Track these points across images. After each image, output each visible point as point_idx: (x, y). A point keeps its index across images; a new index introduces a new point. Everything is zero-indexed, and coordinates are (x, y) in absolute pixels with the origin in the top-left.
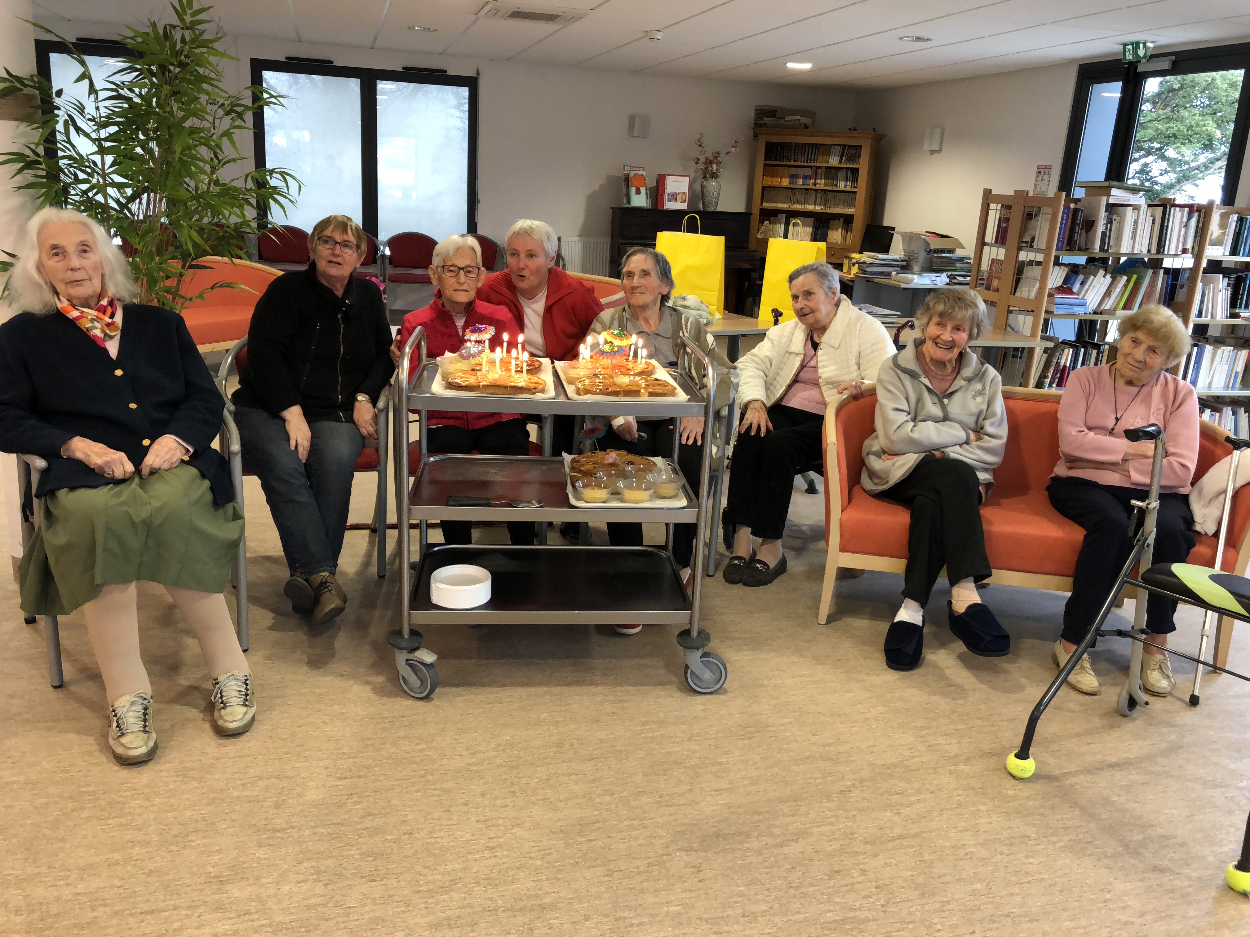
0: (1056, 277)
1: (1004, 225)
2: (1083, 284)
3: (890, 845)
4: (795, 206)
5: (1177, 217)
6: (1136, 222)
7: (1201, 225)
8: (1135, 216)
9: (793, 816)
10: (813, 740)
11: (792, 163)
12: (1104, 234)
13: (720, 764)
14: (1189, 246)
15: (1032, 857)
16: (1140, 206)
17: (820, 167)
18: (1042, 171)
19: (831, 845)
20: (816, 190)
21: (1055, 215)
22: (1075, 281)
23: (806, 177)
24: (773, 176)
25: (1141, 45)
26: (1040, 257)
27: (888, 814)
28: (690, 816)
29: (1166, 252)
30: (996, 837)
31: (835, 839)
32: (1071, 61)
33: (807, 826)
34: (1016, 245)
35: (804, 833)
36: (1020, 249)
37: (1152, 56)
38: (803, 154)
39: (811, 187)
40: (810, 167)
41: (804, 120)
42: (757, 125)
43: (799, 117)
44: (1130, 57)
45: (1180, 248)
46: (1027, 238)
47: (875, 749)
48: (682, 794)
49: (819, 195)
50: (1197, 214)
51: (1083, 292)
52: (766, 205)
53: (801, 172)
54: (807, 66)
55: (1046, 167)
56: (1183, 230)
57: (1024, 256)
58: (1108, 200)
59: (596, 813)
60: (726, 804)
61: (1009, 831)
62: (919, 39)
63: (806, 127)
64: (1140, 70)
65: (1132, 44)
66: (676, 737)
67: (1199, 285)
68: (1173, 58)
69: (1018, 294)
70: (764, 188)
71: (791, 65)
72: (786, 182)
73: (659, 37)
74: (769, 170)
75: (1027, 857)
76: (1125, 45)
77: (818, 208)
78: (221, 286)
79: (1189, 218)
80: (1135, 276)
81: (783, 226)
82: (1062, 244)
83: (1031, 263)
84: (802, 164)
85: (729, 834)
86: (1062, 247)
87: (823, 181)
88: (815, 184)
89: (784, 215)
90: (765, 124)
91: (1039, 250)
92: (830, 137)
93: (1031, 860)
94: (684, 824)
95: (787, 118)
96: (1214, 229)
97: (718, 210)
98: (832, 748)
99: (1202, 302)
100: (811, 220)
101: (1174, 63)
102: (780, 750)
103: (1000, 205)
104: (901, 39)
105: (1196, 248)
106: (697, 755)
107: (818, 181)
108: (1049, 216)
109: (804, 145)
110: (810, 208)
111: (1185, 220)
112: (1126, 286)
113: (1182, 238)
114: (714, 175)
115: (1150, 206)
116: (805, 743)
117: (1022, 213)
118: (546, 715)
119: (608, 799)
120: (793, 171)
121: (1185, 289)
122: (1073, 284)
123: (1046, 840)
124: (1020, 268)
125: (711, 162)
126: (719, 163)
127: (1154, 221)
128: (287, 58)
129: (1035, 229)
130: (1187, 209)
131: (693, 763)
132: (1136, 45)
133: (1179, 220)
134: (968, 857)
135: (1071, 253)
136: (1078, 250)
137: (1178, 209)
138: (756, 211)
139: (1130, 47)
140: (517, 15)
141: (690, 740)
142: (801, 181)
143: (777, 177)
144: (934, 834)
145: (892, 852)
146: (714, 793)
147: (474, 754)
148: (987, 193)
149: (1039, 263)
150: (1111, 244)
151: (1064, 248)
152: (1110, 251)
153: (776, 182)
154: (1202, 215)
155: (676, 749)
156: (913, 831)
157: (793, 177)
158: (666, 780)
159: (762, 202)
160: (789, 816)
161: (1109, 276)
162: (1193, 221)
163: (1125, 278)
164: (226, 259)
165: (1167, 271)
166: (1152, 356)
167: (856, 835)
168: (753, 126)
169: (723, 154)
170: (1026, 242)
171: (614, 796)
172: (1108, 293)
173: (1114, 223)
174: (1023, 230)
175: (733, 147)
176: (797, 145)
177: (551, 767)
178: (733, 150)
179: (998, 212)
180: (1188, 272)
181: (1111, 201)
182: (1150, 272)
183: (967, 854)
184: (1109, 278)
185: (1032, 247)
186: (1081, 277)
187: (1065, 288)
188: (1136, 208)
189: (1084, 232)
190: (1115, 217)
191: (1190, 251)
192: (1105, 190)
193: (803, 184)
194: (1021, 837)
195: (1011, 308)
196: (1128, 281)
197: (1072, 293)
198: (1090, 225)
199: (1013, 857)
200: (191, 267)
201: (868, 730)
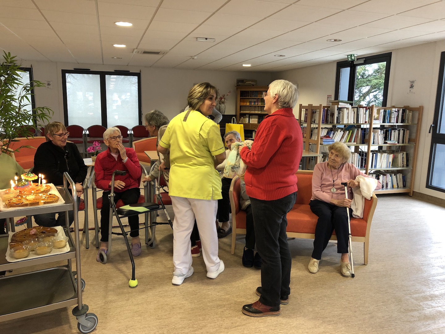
0: (324, 133)
1: (306, 116)
2: (334, 134)
3: (234, 329)
4: (252, 112)
5: (362, 111)
6: (348, 113)
7: (370, 113)
8: (347, 111)
9: (202, 320)
10: (218, 294)
11: (250, 97)
12: (337, 118)
13: (182, 304)
14: (367, 120)
15: (282, 330)
16: (349, 108)
17: (259, 99)
18: (329, 97)
19: (213, 330)
20: (258, 106)
21: (320, 112)
22: (331, 134)
23: (254, 102)
24: (243, 102)
25: (353, 56)
26: (317, 126)
27: (237, 318)
28: (166, 322)
29: (359, 123)
30: (272, 324)
31: (215, 328)
32: (334, 61)
33: (206, 324)
34: (310, 123)
35: (205, 326)
36: (311, 123)
37: (357, 59)
38: (253, 94)
39: (257, 105)
40: (256, 99)
41: (252, 83)
42: (238, 85)
43: (251, 82)
44: (350, 59)
45: (364, 121)
46: (313, 120)
47: (238, 296)
48: (165, 315)
49: (259, 108)
50: (368, 110)
51: (334, 137)
52: (242, 112)
53: (253, 100)
54: (249, 65)
55: (330, 96)
56: (364, 115)
57: (312, 126)
58: (338, 106)
59: (133, 323)
60: (180, 318)
61: (277, 322)
62: (281, 56)
63: (253, 85)
64: (355, 63)
65: (350, 55)
66: (170, 295)
67: (372, 134)
68: (364, 59)
69: (312, 139)
70: (241, 106)
71: (244, 65)
72: (248, 104)
73: (196, 58)
74: (242, 100)
75: (280, 330)
76: (348, 56)
77: (259, 112)
78: (23, 147)
79: (366, 111)
80: (351, 131)
81: (248, 119)
82: (324, 121)
83: (314, 128)
84: (253, 98)
85: (178, 328)
86: (324, 122)
87: (260, 103)
88: (258, 104)
89: (248, 115)
90: (240, 85)
91: (316, 124)
92: (262, 88)
93: (281, 331)
94: (164, 325)
95: (247, 83)
96: (375, 114)
97: (225, 114)
98: (223, 297)
99: (374, 139)
100: (257, 116)
101: (365, 61)
102: (205, 298)
103: (305, 109)
104: (275, 56)
105: (370, 121)
106: (175, 301)
107: (259, 103)
108: (319, 112)
109: (253, 91)
110: (257, 112)
111: (365, 112)
112: (348, 134)
113: (364, 118)
114: (223, 103)
115: (352, 108)
116: (214, 295)
117: (311, 111)
118: (126, 290)
119: (139, 318)
120: (250, 100)
121: (368, 135)
122: (330, 134)
123: (288, 324)
124: (312, 130)
125: (222, 98)
126: (224, 99)
127: (354, 112)
128: (74, 69)
129: (315, 117)
130: (365, 108)
131: (173, 304)
132: (351, 55)
133: (363, 112)
134: (260, 331)
135: (327, 124)
136: (330, 123)
137: (362, 108)
138: (238, 115)
139: (349, 56)
140: (145, 52)
141: (174, 297)
142: (253, 104)
143: (245, 102)
144: (250, 324)
145: (233, 331)
146: (177, 314)
147: (96, 305)
148: (301, 105)
149: (317, 128)
150: (340, 121)
151: (325, 122)
152: (340, 123)
153: (245, 104)
154: (370, 110)
155: (169, 300)
156: (243, 324)
157: (250, 102)
158: (161, 310)
159: (240, 110)
160: (201, 320)
161: (342, 131)
162: (368, 112)
163: (348, 132)
164: (25, 138)
165: (362, 129)
166: (337, 158)
167: (223, 326)
168: (236, 86)
169: (226, 95)
170: (313, 121)
171: (142, 317)
172: (343, 137)
173: (341, 114)
174: (312, 117)
175: (229, 93)
176: (251, 91)
177: (122, 308)
178: (229, 94)
179: (304, 112)
180: (369, 129)
181: (339, 106)
182: (356, 129)
183: (259, 330)
184: (342, 132)
185: (314, 122)
186: (333, 132)
187: (327, 136)
188: (347, 109)
189: (331, 117)
190: (341, 112)
191: (368, 122)
192: (338, 103)
193: (254, 104)
194: (280, 324)
195: (310, 143)
196: (349, 133)
197: (330, 138)
198: (333, 115)
199: (275, 330)
200: (12, 141)
201: (238, 290)
